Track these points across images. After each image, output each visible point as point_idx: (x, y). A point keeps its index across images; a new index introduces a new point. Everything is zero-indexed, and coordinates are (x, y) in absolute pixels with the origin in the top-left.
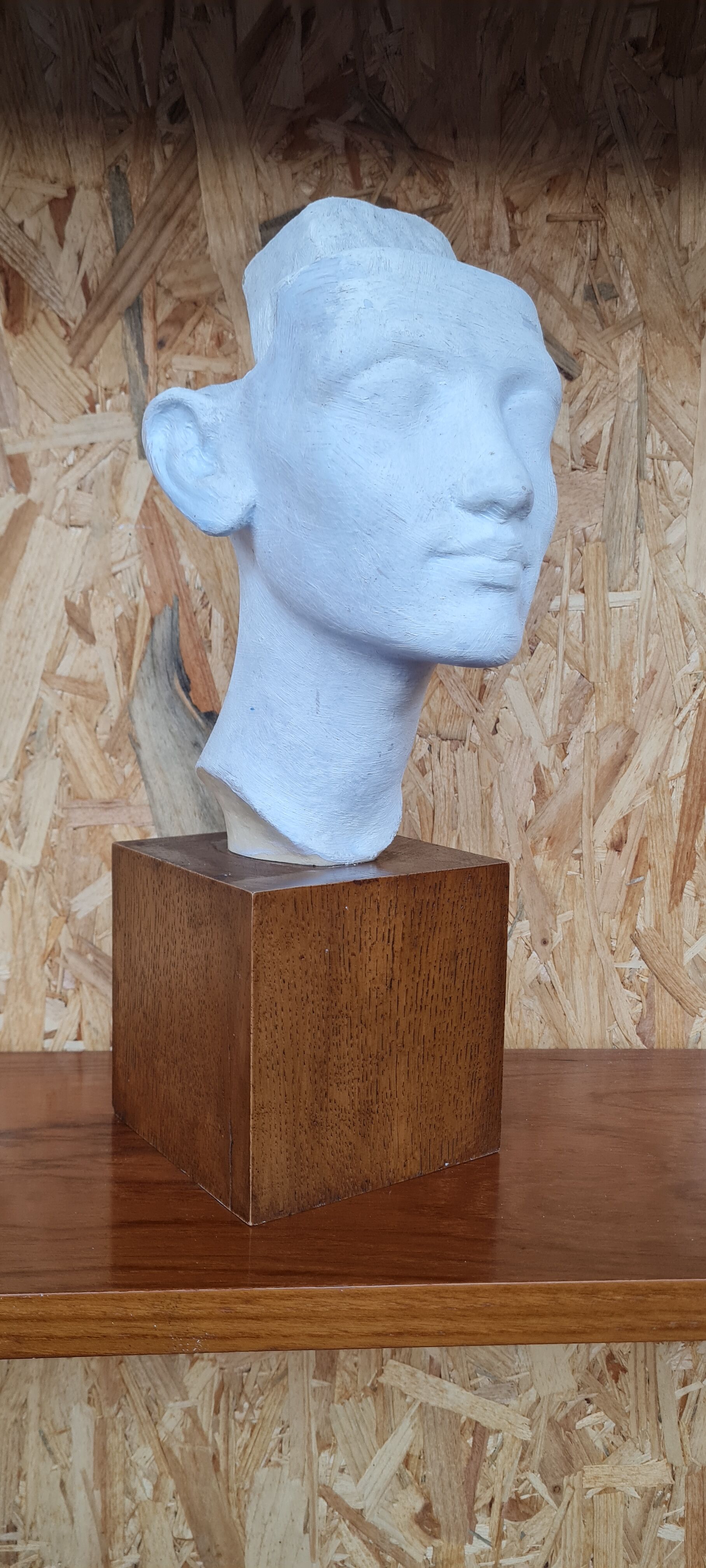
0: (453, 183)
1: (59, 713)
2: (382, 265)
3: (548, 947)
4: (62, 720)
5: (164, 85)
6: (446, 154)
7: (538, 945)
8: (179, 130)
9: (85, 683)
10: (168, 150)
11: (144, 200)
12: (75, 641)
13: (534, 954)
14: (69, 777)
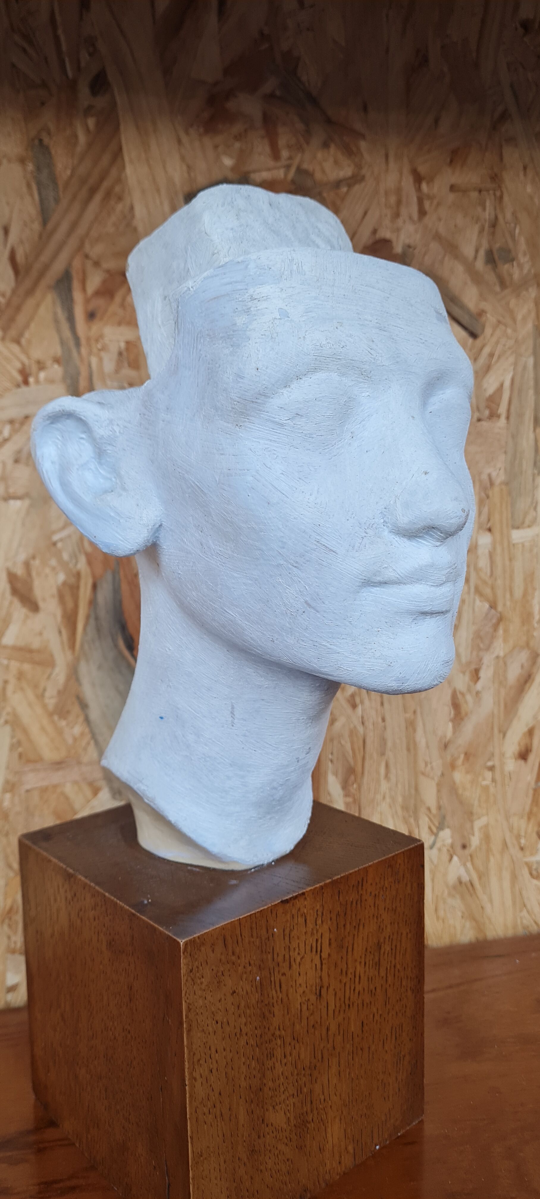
0: (366, 156)
1: (6, 682)
2: (295, 267)
3: (467, 852)
4: (10, 688)
5: (84, 56)
6: (358, 126)
7: (458, 848)
8: (100, 102)
9: (31, 651)
10: (91, 122)
11: (69, 172)
12: (19, 611)
13: (455, 858)
14: (19, 743)
